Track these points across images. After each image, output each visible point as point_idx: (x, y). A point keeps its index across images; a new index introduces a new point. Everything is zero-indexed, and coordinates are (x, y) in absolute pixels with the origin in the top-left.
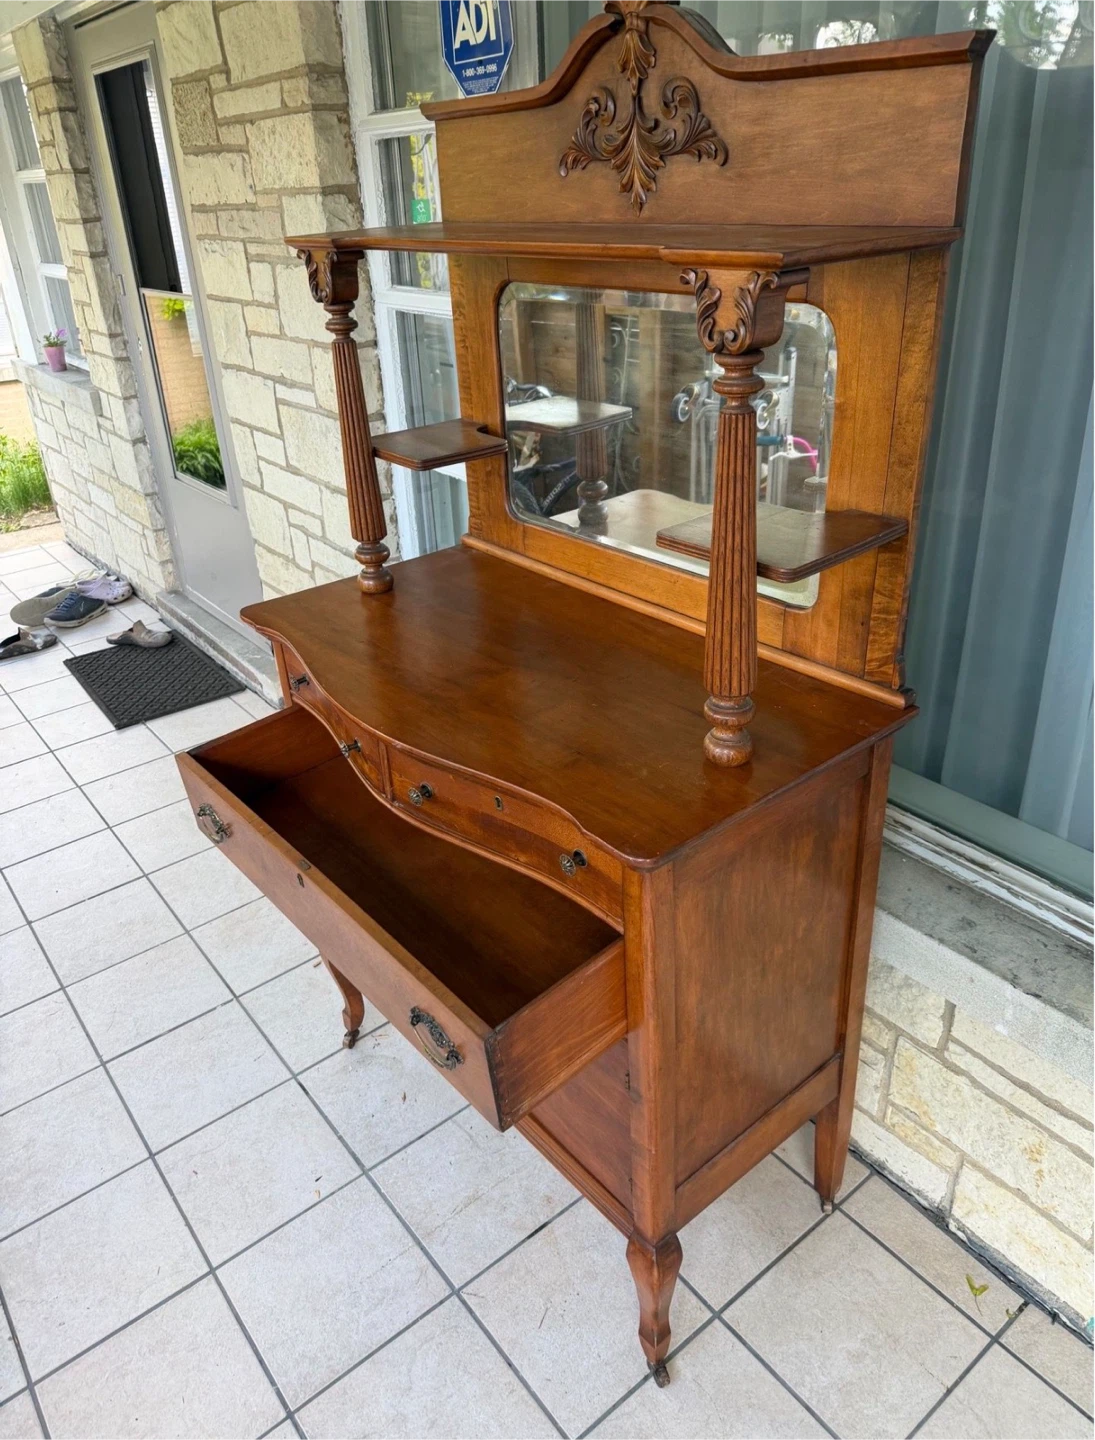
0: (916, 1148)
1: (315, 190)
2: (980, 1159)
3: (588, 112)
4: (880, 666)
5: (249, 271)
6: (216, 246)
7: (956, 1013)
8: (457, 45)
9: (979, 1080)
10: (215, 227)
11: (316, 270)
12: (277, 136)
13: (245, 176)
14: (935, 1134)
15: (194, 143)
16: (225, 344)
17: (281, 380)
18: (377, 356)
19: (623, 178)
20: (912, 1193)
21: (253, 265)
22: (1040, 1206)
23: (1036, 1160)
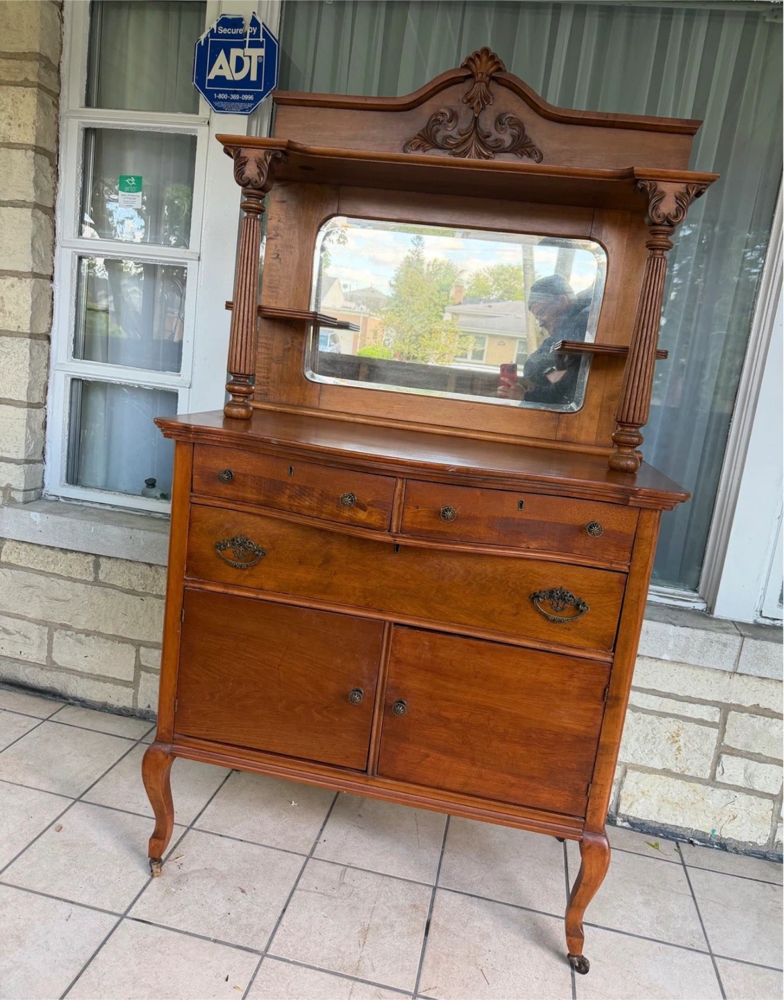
2: (640, 761)
3: (436, 120)
11: (245, 162)
18: (52, 288)
22: (679, 772)
23: (677, 741)
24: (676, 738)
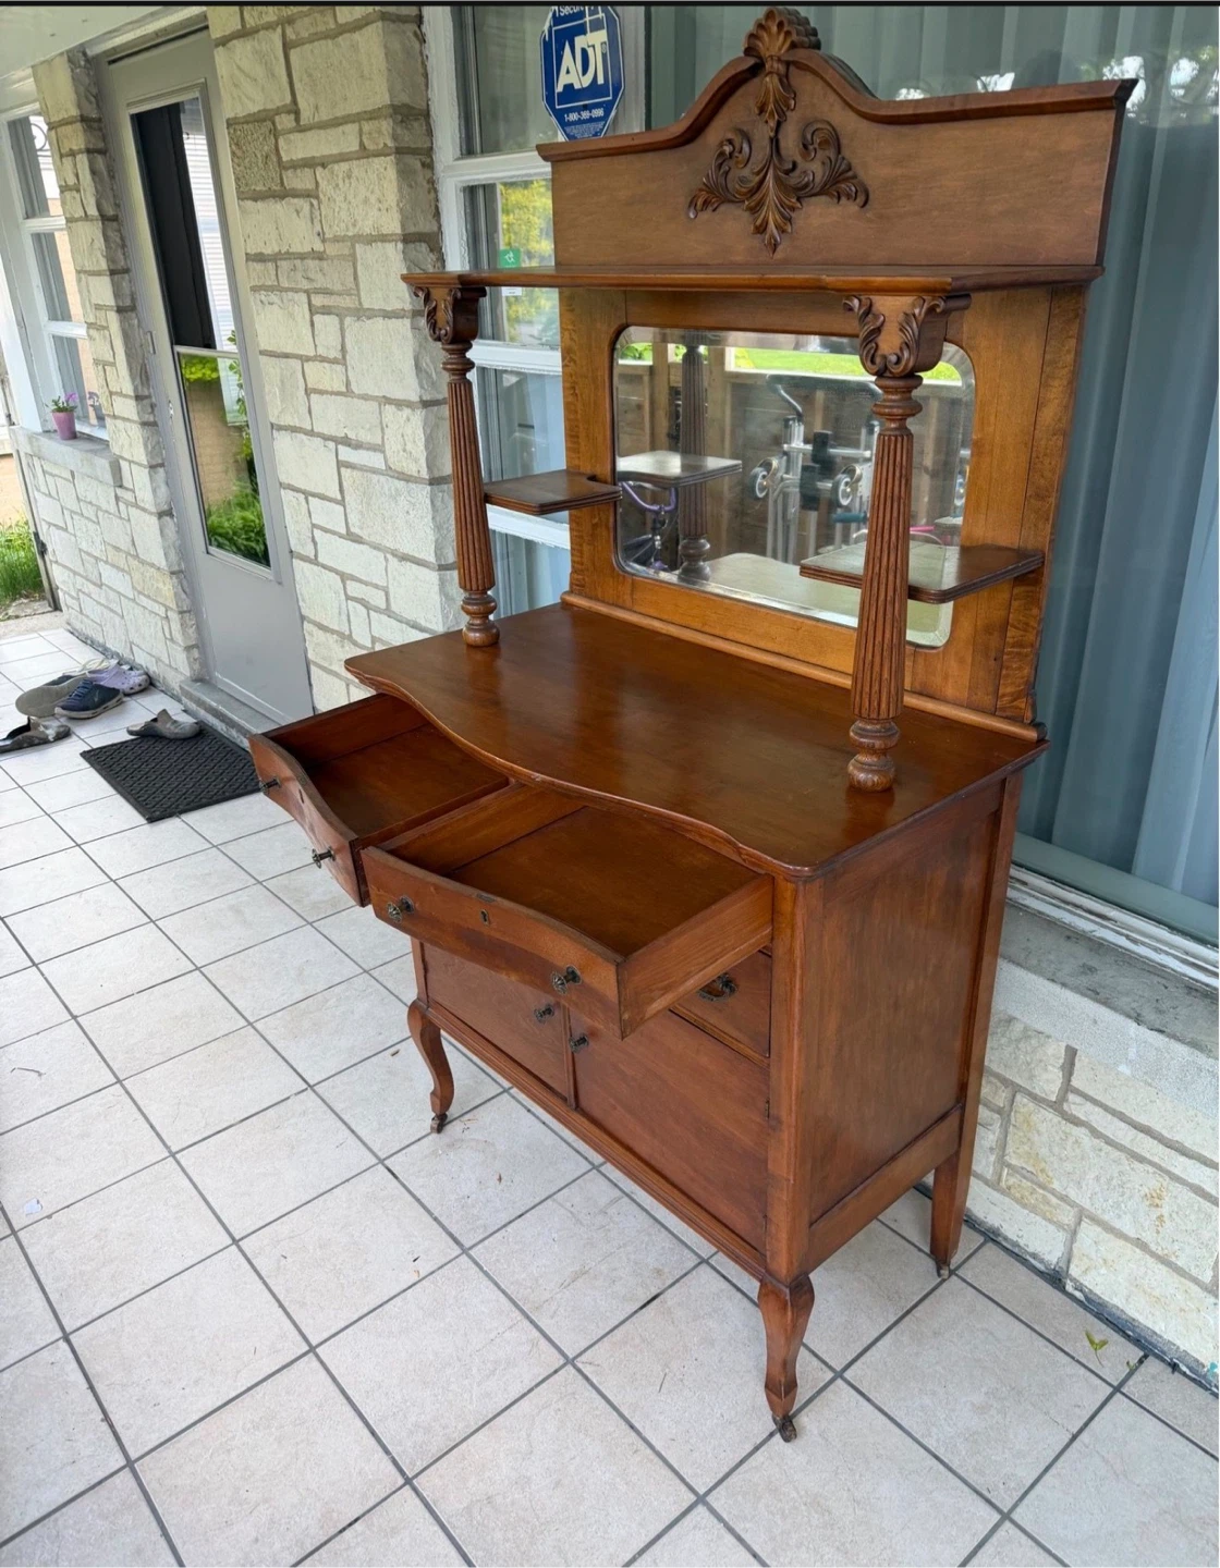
0: (1034, 1209)
1: (394, 237)
2: (1099, 1212)
3: (722, 154)
4: (1012, 701)
5: (312, 324)
6: (273, 297)
7: (1076, 1061)
8: (559, 89)
9: (1099, 1129)
10: (274, 277)
11: (435, 308)
12: (353, 180)
13: (312, 223)
14: (1053, 1192)
15: (253, 187)
16: (279, 403)
17: (345, 441)
19: (755, 220)
20: (1028, 1257)
21: (318, 318)
22: (1160, 1253)
23: (1157, 1206)
24: (1157, 1201)
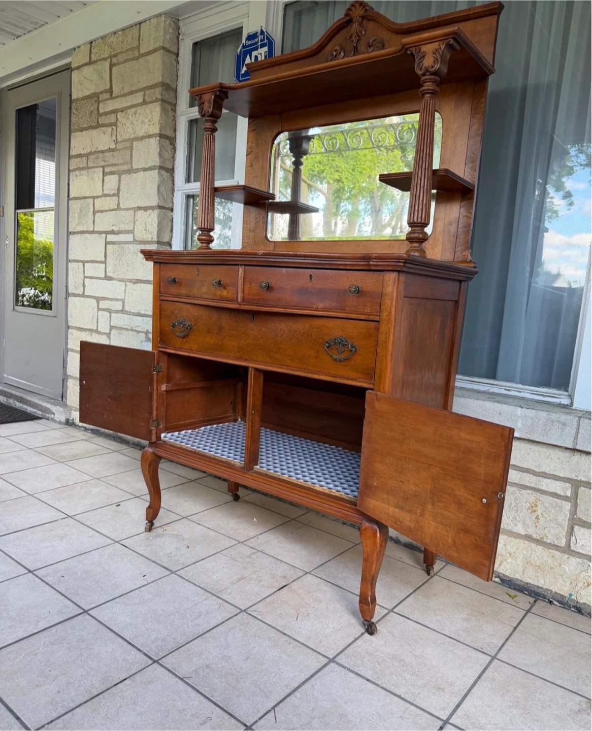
1: (156, 136)
3: (332, 55)
4: (461, 253)
5: (103, 180)
6: (84, 172)
8: (243, 71)
10: (85, 163)
11: (203, 103)
12: (137, 115)
13: (112, 136)
15: (81, 125)
16: (77, 220)
18: (172, 216)
21: (106, 177)
22: (538, 538)
24: (535, 508)
